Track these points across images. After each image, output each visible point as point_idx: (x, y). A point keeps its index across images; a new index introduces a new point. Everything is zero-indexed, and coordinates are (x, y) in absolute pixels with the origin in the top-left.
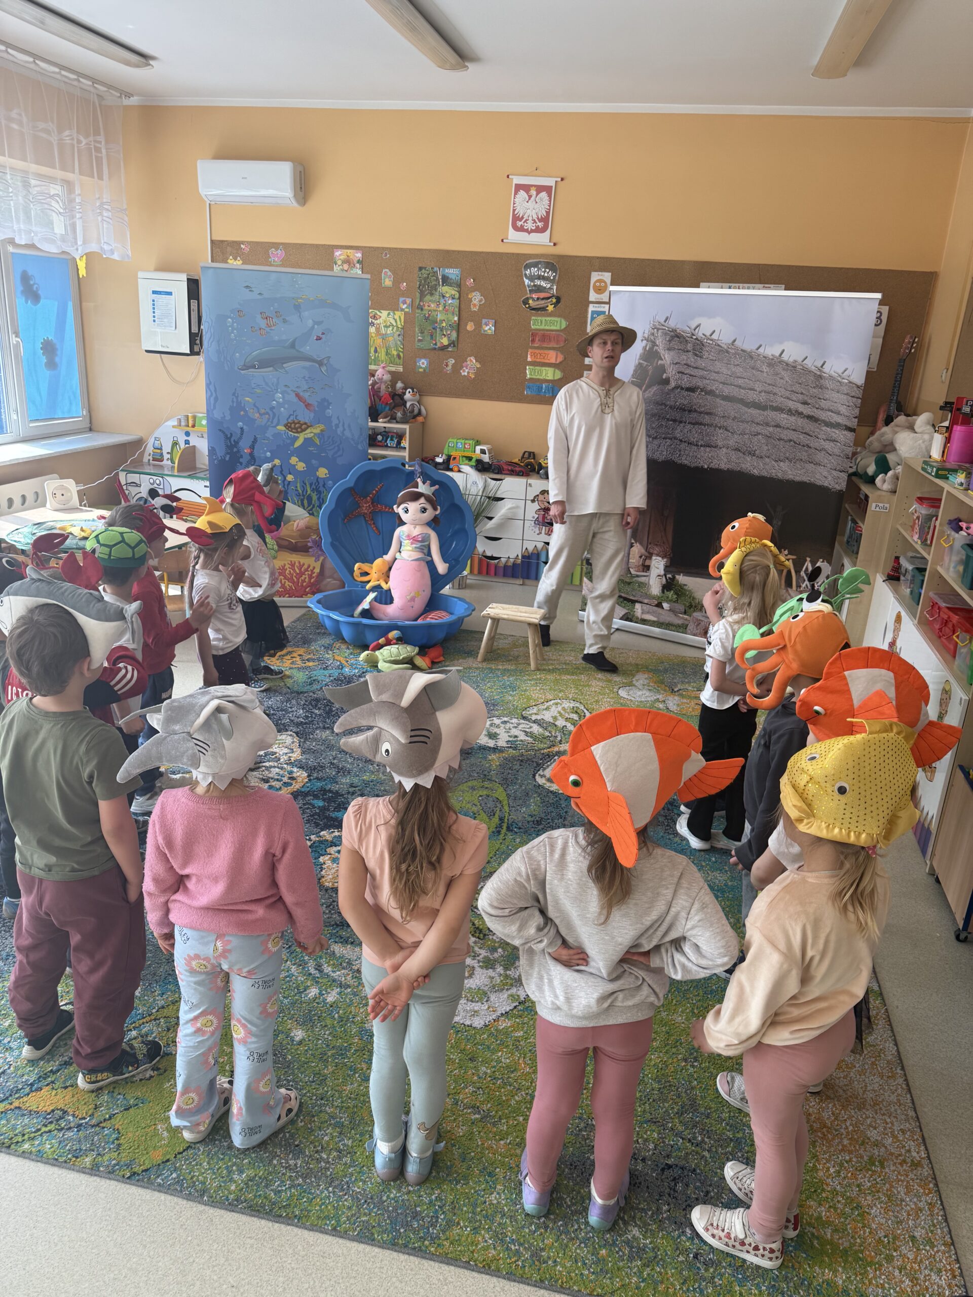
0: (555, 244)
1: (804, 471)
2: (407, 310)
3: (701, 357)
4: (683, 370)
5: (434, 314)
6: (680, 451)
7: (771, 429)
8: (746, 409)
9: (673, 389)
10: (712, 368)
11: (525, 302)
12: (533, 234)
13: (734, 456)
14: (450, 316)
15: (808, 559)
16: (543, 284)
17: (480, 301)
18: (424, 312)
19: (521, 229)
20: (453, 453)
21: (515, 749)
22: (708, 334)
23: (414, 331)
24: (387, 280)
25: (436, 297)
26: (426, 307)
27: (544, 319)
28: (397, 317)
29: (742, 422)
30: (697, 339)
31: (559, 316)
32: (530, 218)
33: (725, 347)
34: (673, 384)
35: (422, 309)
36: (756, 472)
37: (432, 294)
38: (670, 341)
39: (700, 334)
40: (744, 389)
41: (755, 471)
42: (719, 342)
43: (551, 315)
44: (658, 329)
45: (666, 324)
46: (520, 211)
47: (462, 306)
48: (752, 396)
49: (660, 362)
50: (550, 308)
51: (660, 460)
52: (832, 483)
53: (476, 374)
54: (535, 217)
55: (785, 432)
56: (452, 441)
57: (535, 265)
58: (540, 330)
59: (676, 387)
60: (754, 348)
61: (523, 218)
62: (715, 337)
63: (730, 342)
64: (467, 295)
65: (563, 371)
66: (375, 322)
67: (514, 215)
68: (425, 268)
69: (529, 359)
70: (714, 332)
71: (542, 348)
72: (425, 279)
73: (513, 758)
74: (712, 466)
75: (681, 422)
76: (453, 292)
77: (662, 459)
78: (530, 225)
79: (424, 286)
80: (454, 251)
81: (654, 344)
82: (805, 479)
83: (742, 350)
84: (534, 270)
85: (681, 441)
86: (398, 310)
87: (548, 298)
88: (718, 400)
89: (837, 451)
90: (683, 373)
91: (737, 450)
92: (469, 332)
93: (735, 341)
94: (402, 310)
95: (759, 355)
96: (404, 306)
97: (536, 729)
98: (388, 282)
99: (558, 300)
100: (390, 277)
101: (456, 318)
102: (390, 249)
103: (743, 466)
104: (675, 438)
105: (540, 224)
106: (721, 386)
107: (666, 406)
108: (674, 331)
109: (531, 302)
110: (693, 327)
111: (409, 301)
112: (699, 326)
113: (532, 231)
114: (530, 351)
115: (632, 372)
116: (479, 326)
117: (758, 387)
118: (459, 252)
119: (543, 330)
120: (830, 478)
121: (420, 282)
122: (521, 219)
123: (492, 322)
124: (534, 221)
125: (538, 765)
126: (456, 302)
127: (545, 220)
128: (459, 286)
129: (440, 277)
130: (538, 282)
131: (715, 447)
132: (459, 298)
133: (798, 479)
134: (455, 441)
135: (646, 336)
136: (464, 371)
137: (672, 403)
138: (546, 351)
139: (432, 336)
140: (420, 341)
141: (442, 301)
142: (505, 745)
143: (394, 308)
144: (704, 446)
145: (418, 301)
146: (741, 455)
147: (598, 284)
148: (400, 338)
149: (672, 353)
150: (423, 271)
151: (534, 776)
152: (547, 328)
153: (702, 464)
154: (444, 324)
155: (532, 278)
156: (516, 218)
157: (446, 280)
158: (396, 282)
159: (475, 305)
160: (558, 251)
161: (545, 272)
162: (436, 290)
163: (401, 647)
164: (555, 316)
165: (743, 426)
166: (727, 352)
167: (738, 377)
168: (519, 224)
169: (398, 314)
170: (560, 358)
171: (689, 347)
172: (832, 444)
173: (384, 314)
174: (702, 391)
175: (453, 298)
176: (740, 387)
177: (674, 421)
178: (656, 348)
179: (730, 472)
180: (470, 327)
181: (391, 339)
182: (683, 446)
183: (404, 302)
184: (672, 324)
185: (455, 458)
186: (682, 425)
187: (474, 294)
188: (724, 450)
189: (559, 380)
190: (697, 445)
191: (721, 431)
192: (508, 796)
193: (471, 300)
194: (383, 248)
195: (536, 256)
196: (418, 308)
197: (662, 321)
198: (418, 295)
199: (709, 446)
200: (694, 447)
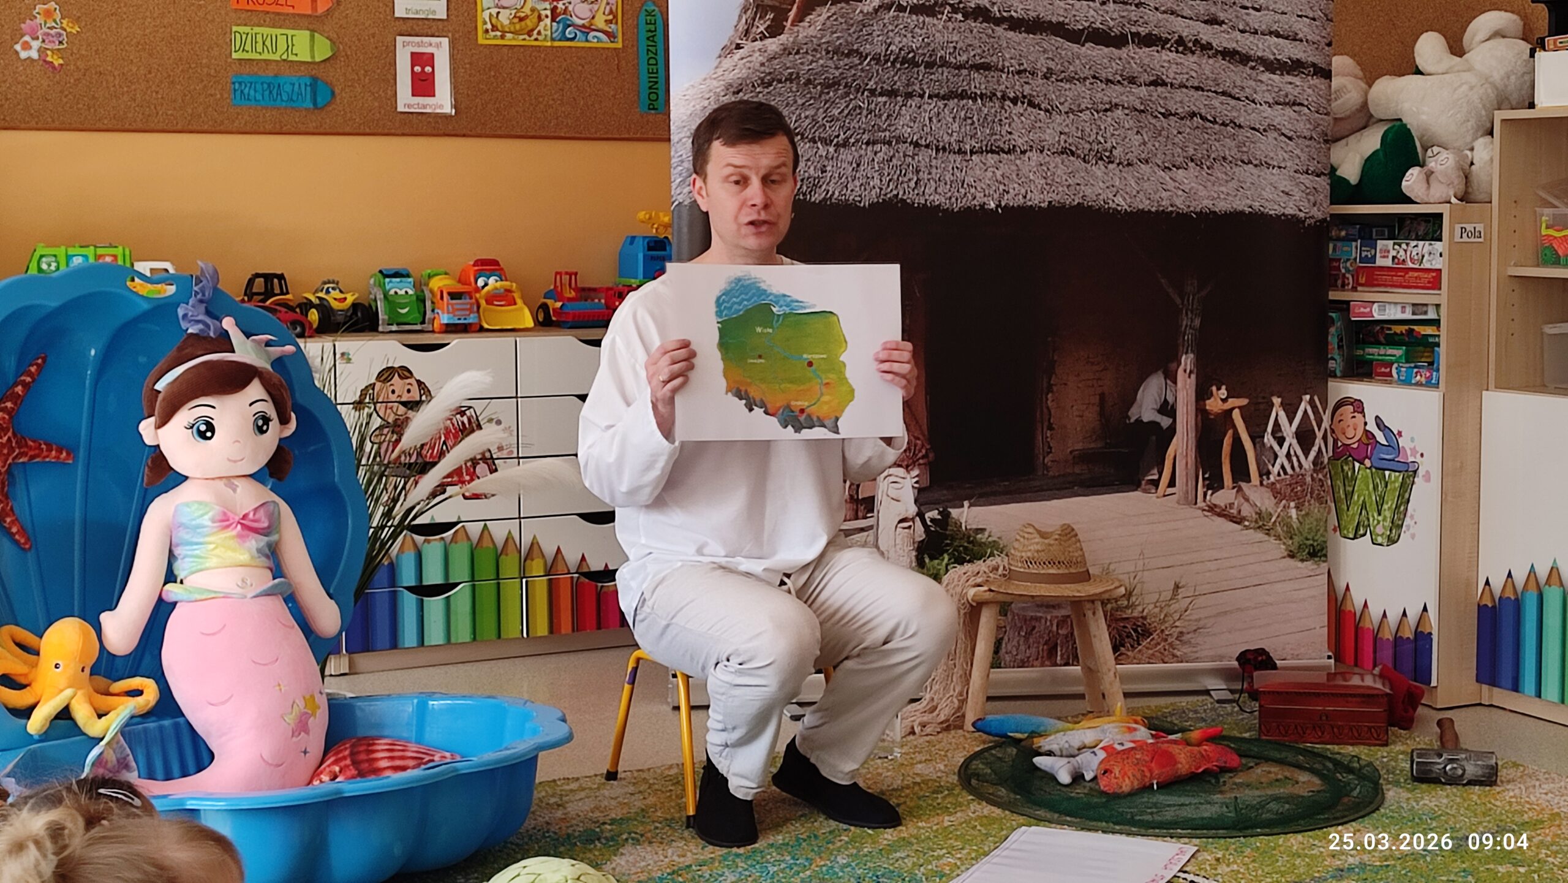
1: (1234, 184)
6: (918, 172)
7: (1143, 91)
8: (1077, 46)
9: (875, 11)
13: (1060, 167)
15: (1277, 401)
29: (1070, 80)
36: (1121, 203)
41: (1119, 200)
48: (1086, 15)
51: (866, 203)
52: (1305, 205)
55: (1179, 95)
59: (886, 6)
74: (1008, 200)
75: (909, 95)
77: (869, 197)
82: (1240, 204)
85: (917, 145)
88: (999, 31)
89: (1303, 128)
91: (1066, 151)
103: (1088, 191)
104: (900, 140)
107: (862, 57)
120: (1298, 195)
131: (1009, 152)
133: (1222, 206)
137: (881, 50)
144: (980, 152)
146: (1078, 163)
153: (980, 199)
165: (1072, 91)
172: (1288, 111)
174: (955, 10)
177: (892, 93)
179: (1055, 212)
182: (924, 156)
186: (914, 102)
188: (1034, 155)
190: (960, 152)
191: (1019, 108)
199: (992, 152)
200: (952, 157)
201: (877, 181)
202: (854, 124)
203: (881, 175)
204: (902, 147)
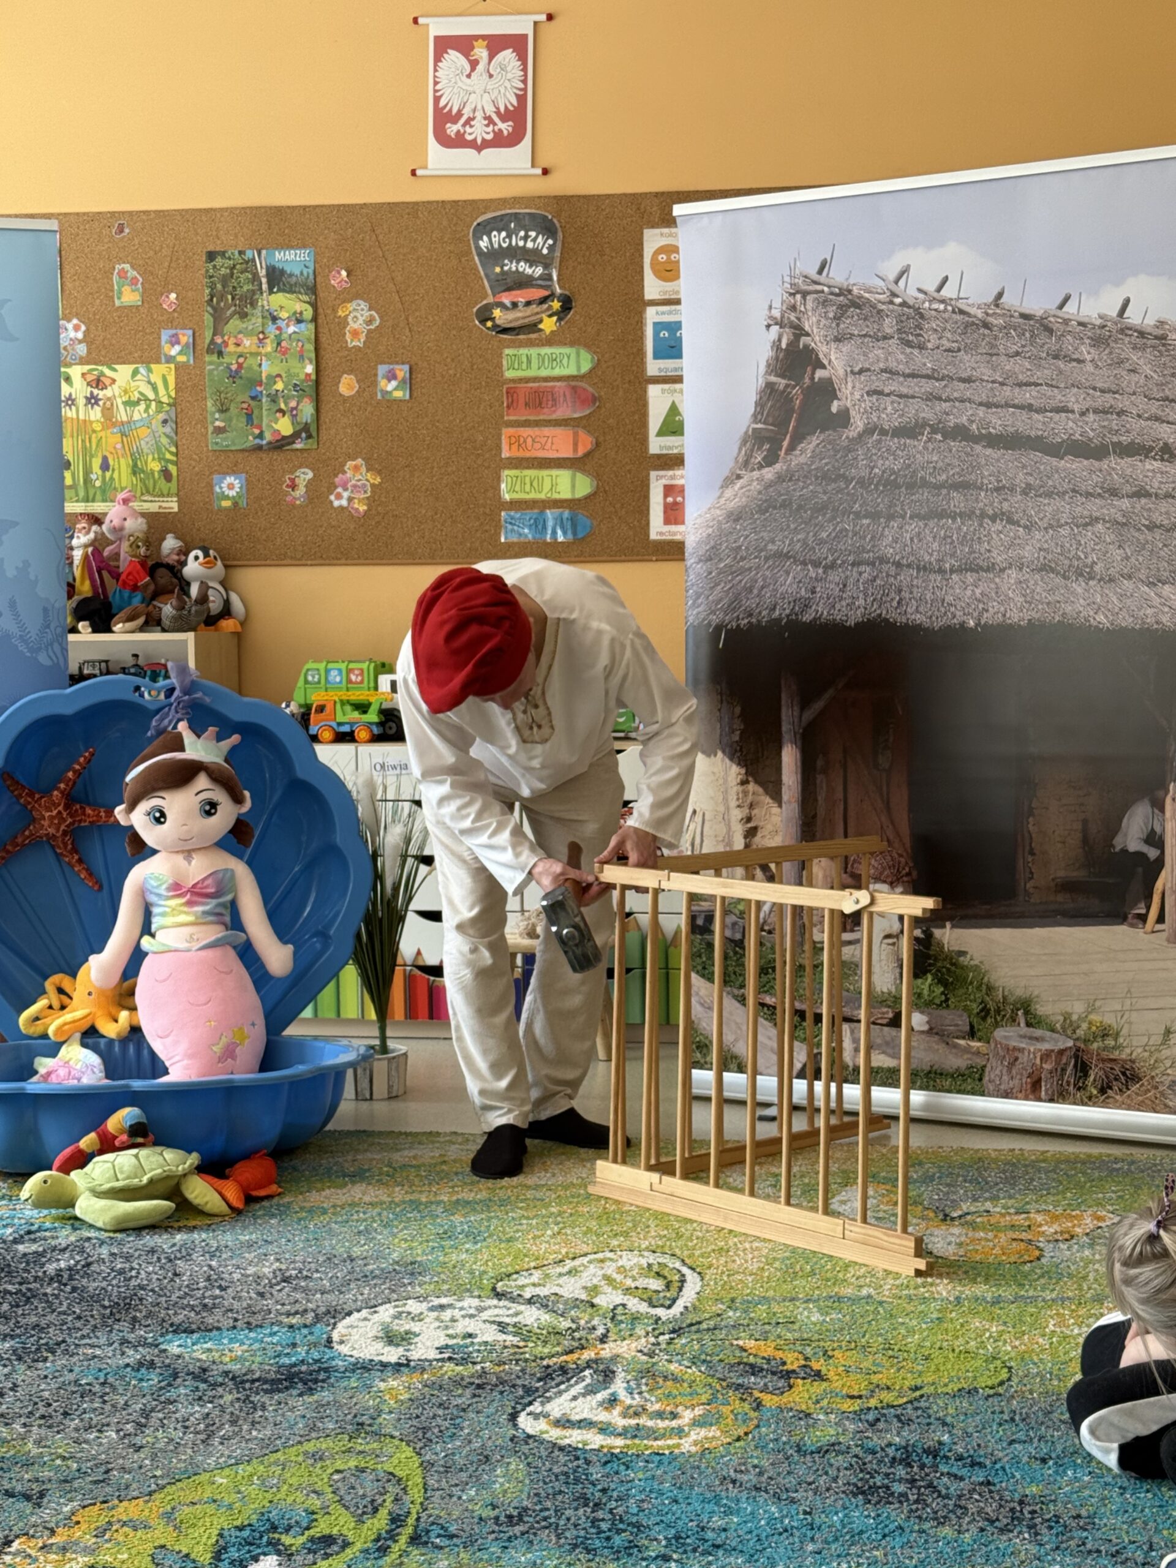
0: (545, 172)
2: (182, 359)
3: (921, 347)
4: (877, 385)
5: (252, 362)
6: (900, 591)
7: (1125, 504)
8: (1054, 461)
9: (860, 435)
10: (951, 370)
11: (485, 315)
12: (485, 152)
13: (1039, 585)
14: (294, 363)
16: (523, 267)
17: (370, 321)
18: (226, 359)
19: (459, 142)
20: (316, 698)
21: (463, 1361)
22: (931, 288)
23: (205, 410)
24: (126, 290)
25: (256, 321)
26: (231, 348)
27: (533, 352)
28: (156, 378)
29: (1049, 495)
30: (904, 304)
31: (572, 344)
32: (479, 115)
33: (980, 314)
34: (858, 423)
35: (220, 354)
36: (1103, 620)
37: (243, 316)
38: (837, 318)
39: (909, 290)
40: (1038, 411)
41: (1100, 617)
42: (961, 305)
43: (550, 341)
44: (805, 294)
45: (822, 278)
46: (452, 100)
47: (323, 339)
48: (1065, 427)
49: (819, 374)
50: (549, 325)
51: (851, 622)
53: (370, 501)
54: (490, 110)
55: (1165, 506)
56: (313, 669)
57: (499, 224)
58: (527, 380)
59: (869, 431)
60: (1051, 305)
61: (459, 114)
62: (948, 292)
63: (990, 299)
64: (335, 310)
65: (597, 476)
66: (101, 394)
67: (438, 110)
68: (223, 254)
69: (505, 454)
70: (945, 280)
71: (537, 424)
72: (225, 280)
73: (458, 1382)
74: (987, 618)
75: (891, 517)
76: (298, 307)
77: (854, 617)
78: (479, 131)
79: (222, 298)
80: (293, 208)
81: (799, 331)
83: (1025, 316)
84: (498, 239)
85: (898, 565)
86: (158, 362)
87: (543, 300)
88: (978, 448)
90: (879, 393)
91: (1045, 568)
92: (345, 399)
93: (1000, 295)
94: (170, 359)
95: (1066, 322)
96: (175, 351)
97: (531, 1316)
98: (129, 297)
99: (567, 304)
100: (134, 282)
101: (310, 369)
102: (131, 213)
103: (1069, 609)
104: (883, 560)
105: (505, 127)
106: (981, 412)
107: (848, 481)
108: (845, 292)
109: (497, 313)
110: (892, 277)
111: (186, 337)
112: (905, 271)
113: (486, 144)
114: (506, 432)
115: (751, 409)
116: (368, 381)
117: (1075, 400)
118: (304, 208)
119: (535, 379)
121: (212, 287)
122: (455, 119)
123: (402, 371)
124: (490, 121)
125: (529, 1391)
126: (307, 329)
127: (516, 115)
128: (312, 289)
129: (262, 273)
130: (511, 266)
131: (988, 570)
132: (315, 319)
134: (322, 666)
135: (776, 313)
136: (339, 497)
137: (865, 473)
138: (547, 431)
139: (249, 416)
140: (219, 431)
141: (271, 330)
142: (433, 1354)
143: (150, 356)
144: (960, 570)
145: (208, 334)
146: (1058, 580)
147: (662, 257)
148: (168, 430)
149: (846, 347)
150: (219, 261)
151: (513, 1417)
152: (544, 373)
153: (960, 618)
154: (279, 386)
155: (495, 256)
156: (443, 117)
157: (277, 279)
158: (152, 294)
159: (355, 334)
160: (559, 185)
161: (526, 238)
162: (253, 304)
163: (144, 1153)
164: (562, 343)
165: (1051, 507)
166: (986, 325)
167: (1020, 385)
168: (452, 129)
169: (159, 371)
170: (586, 442)
171: (889, 326)
173: (122, 373)
174: (934, 431)
175: (299, 321)
176: (1030, 408)
177: (875, 516)
178: (804, 340)
179: (1034, 628)
180: (347, 386)
181: (144, 432)
182: (906, 576)
183: (174, 341)
184: (837, 276)
185: (321, 709)
186: (896, 523)
187: (351, 306)
188: (1013, 573)
189: (587, 498)
190: (941, 571)
191: (998, 526)
192: (427, 1466)
193: (344, 322)
194: (113, 214)
195: (503, 202)
196: (209, 351)
197: (813, 272)
198: (208, 319)
199: (972, 570)
200: (932, 577)
201: (861, 602)
202: (841, 546)
203: (866, 595)
204: (885, 567)
